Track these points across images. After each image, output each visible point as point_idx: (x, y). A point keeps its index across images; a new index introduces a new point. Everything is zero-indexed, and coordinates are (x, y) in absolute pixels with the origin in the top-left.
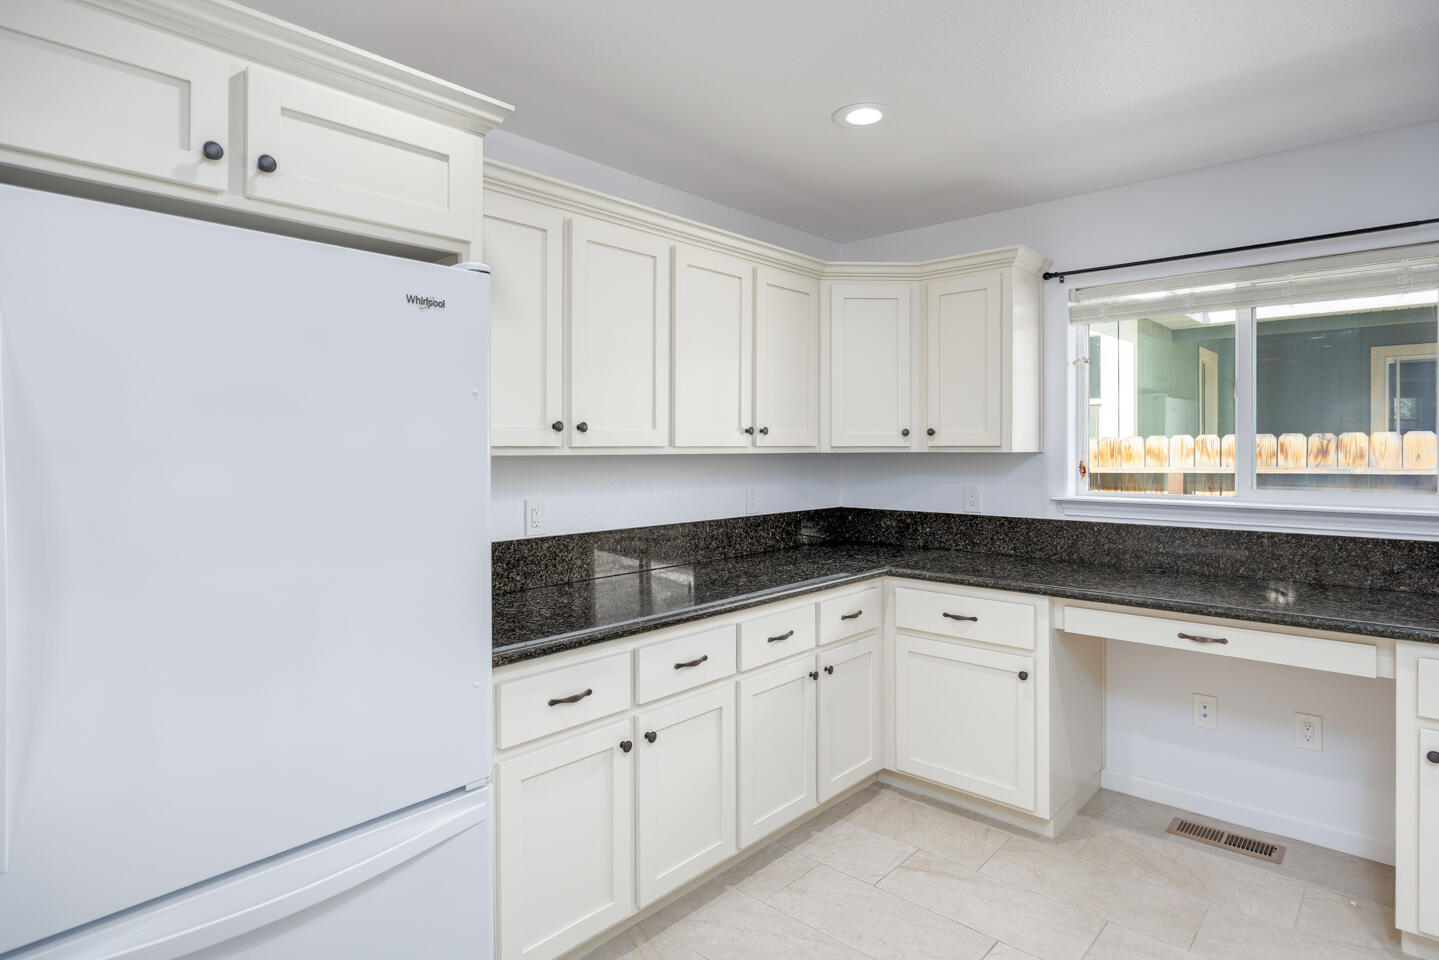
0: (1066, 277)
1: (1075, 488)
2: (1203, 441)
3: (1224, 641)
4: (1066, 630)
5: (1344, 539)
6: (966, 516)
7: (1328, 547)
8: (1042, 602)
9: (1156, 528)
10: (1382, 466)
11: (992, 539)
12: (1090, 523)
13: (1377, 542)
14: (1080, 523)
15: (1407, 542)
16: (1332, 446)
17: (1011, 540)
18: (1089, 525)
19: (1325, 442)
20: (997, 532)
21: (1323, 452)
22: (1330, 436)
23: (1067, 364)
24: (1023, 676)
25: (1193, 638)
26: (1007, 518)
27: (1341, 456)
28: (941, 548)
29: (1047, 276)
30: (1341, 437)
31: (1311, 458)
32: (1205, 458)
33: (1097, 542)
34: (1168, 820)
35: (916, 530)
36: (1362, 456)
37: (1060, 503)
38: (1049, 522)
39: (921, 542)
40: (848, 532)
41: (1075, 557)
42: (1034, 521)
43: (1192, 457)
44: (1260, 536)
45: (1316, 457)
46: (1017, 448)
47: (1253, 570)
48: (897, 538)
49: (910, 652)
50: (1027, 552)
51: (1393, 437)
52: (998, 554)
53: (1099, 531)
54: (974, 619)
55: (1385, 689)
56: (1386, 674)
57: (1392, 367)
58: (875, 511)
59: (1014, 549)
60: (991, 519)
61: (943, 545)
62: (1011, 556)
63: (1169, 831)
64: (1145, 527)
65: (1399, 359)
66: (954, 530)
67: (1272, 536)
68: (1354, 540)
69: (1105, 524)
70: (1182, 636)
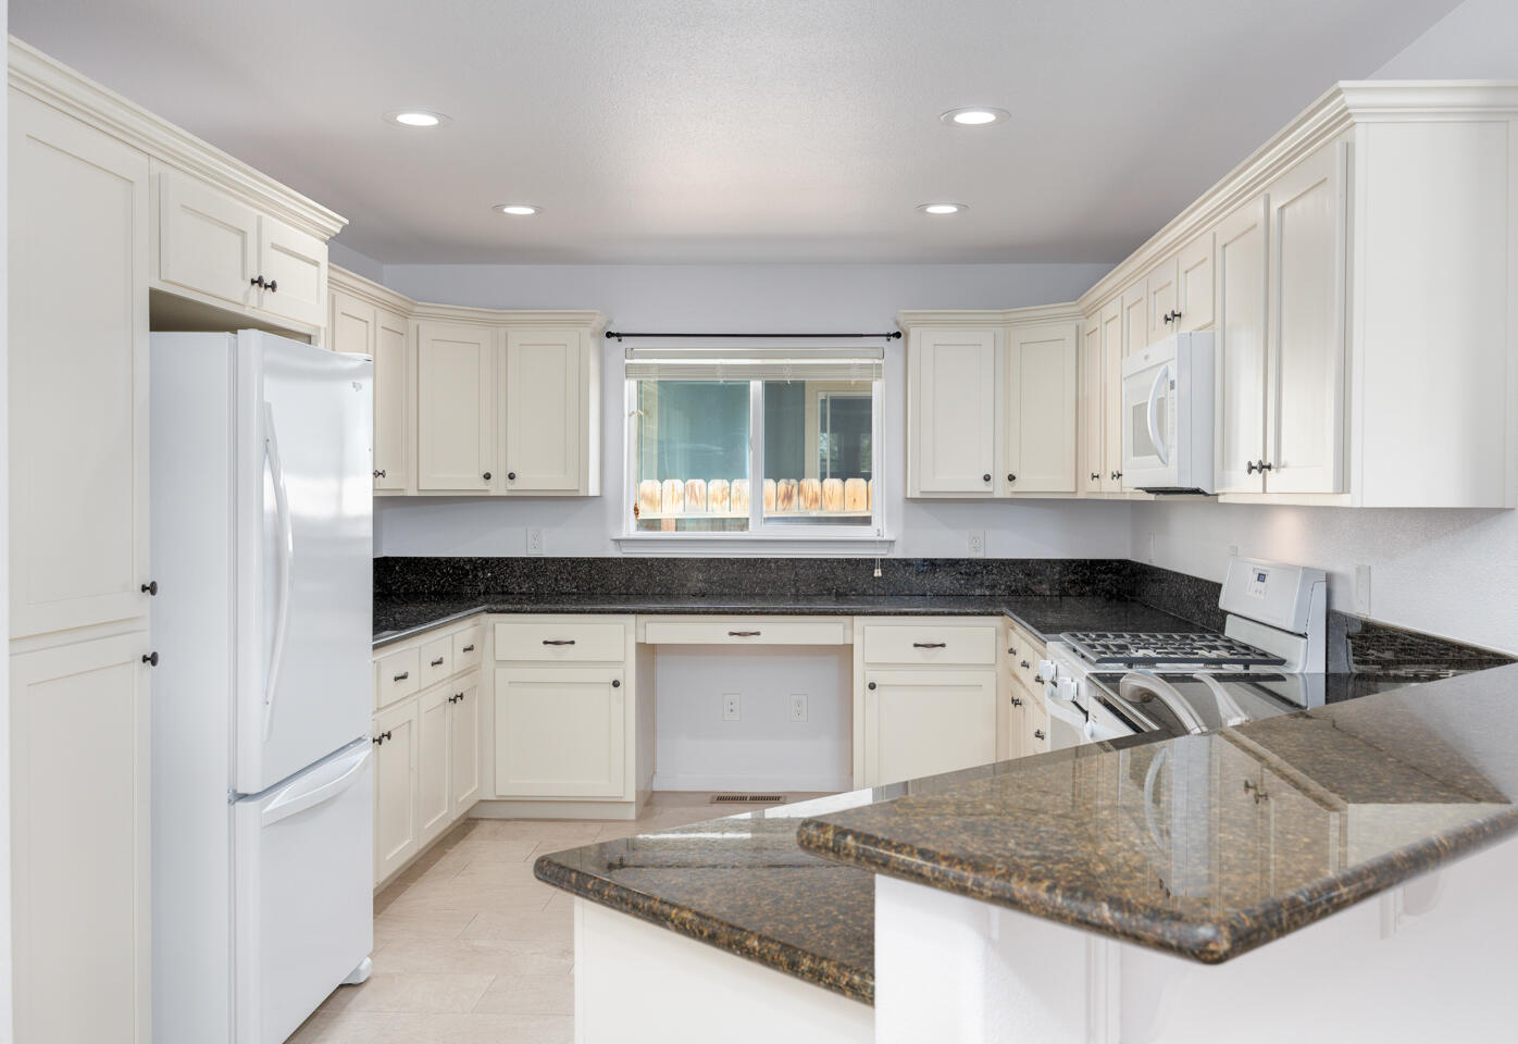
0: (623, 338)
1: (630, 529)
2: (692, 486)
3: (758, 634)
4: (647, 642)
5: (820, 560)
6: (530, 559)
7: (812, 567)
8: (630, 620)
9: (696, 560)
10: (830, 509)
11: (556, 580)
12: (644, 559)
13: (839, 561)
14: (636, 559)
15: (855, 559)
16: (795, 491)
17: (574, 579)
18: (643, 561)
19: (790, 487)
20: (561, 572)
21: (788, 497)
22: (793, 481)
23: (623, 416)
24: (616, 684)
25: (739, 634)
26: (570, 559)
27: (802, 499)
28: (503, 593)
29: (609, 335)
30: (802, 482)
31: (780, 502)
32: (693, 503)
33: (650, 576)
34: (708, 798)
35: (476, 576)
36: (816, 500)
37: (618, 541)
38: (609, 559)
39: (482, 588)
40: (394, 583)
41: (631, 590)
42: (595, 559)
43: (682, 502)
44: (769, 561)
45: (783, 501)
46: (591, 494)
47: (764, 588)
48: (455, 586)
49: (510, 682)
50: (589, 589)
51: (837, 482)
52: (563, 594)
53: (652, 565)
54: (573, 643)
55: (848, 649)
56: (849, 642)
57: (824, 402)
58: (428, 559)
59: (577, 587)
60: (554, 560)
61: (505, 589)
62: (574, 594)
63: (712, 803)
64: (688, 560)
65: (830, 394)
66: (518, 574)
67: (777, 560)
68: (826, 560)
69: (657, 559)
70: (732, 634)
